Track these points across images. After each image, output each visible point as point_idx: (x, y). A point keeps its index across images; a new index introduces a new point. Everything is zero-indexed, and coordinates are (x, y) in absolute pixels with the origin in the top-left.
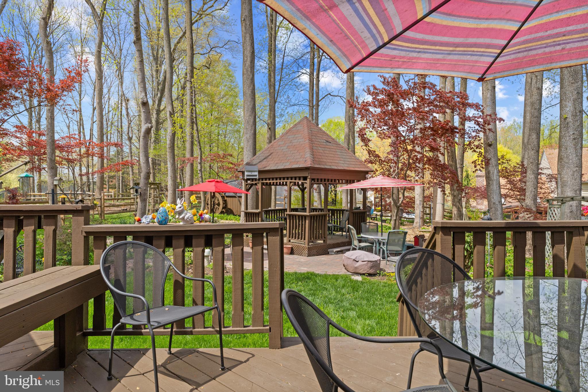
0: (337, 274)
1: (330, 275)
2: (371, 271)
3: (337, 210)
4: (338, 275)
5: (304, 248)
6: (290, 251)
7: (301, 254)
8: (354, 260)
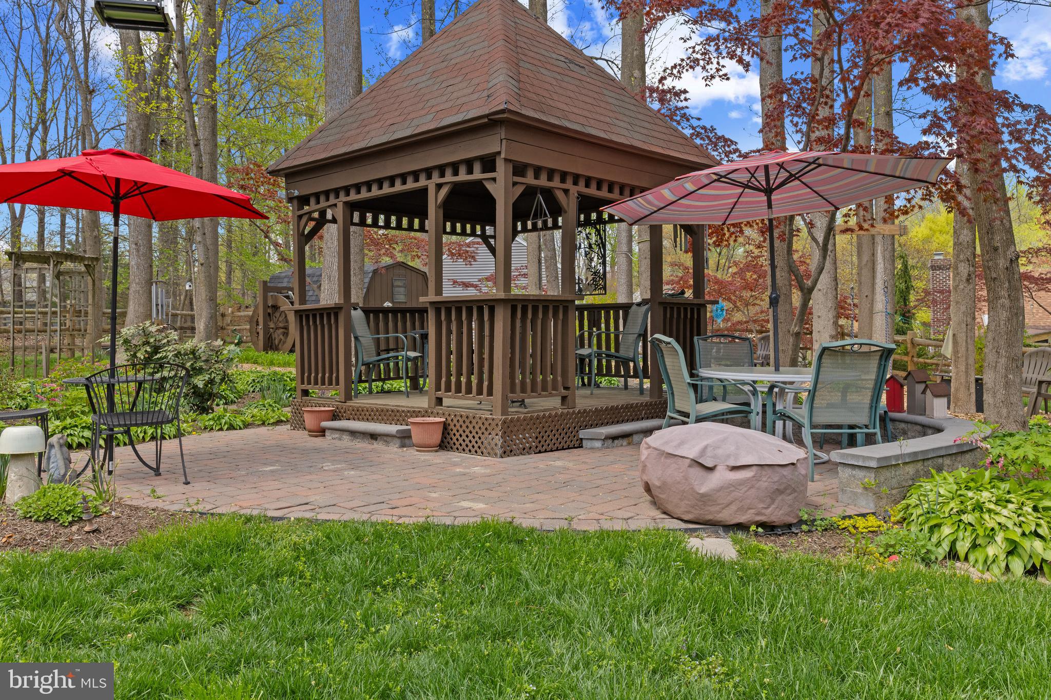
0: (618, 526)
1: (585, 536)
2: (774, 514)
3: (607, 308)
4: (622, 534)
5: (487, 426)
6: (437, 438)
7: (477, 449)
8: (696, 463)
